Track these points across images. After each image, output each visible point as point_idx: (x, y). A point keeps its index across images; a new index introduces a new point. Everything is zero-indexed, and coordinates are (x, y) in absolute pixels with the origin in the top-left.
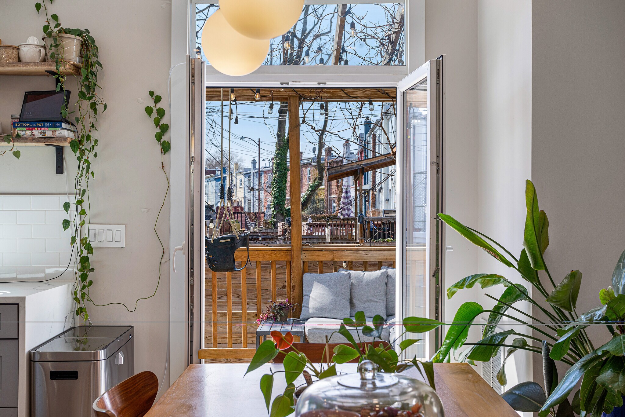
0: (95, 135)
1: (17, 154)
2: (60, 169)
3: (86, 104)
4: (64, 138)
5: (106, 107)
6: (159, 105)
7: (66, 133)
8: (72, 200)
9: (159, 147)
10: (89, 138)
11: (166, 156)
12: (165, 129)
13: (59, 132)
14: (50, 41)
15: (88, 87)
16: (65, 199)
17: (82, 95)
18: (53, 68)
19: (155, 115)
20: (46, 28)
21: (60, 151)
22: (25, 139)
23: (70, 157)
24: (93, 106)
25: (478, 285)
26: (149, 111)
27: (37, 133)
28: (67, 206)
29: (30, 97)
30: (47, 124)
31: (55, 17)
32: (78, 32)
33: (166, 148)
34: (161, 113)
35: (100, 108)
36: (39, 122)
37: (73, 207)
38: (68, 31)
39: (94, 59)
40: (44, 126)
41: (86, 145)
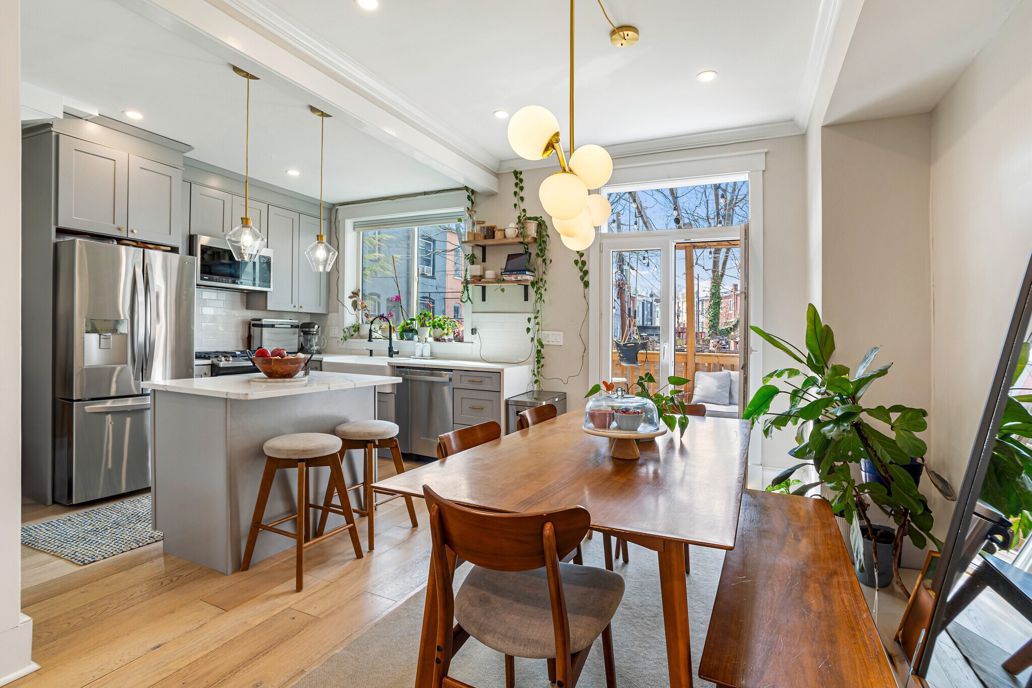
0: (545, 278)
1: (503, 290)
2: (526, 299)
3: (540, 260)
4: (527, 280)
5: (551, 261)
6: (583, 259)
7: (528, 277)
8: (532, 316)
9: (582, 284)
10: (542, 280)
11: (586, 290)
12: (586, 273)
13: (525, 277)
14: (520, 225)
15: (541, 250)
16: (529, 316)
17: (538, 255)
18: (521, 240)
19: (580, 264)
20: (519, 217)
21: (526, 287)
22: (507, 282)
23: (532, 291)
24: (544, 260)
25: (786, 374)
26: (576, 262)
27: (513, 278)
28: (529, 320)
29: (510, 257)
30: (518, 273)
31: (524, 210)
32: (536, 219)
33: (586, 285)
34: (584, 263)
35: (548, 262)
36: (514, 271)
37: (533, 320)
38: (530, 219)
39: (544, 233)
40: (517, 274)
41: (541, 284)
